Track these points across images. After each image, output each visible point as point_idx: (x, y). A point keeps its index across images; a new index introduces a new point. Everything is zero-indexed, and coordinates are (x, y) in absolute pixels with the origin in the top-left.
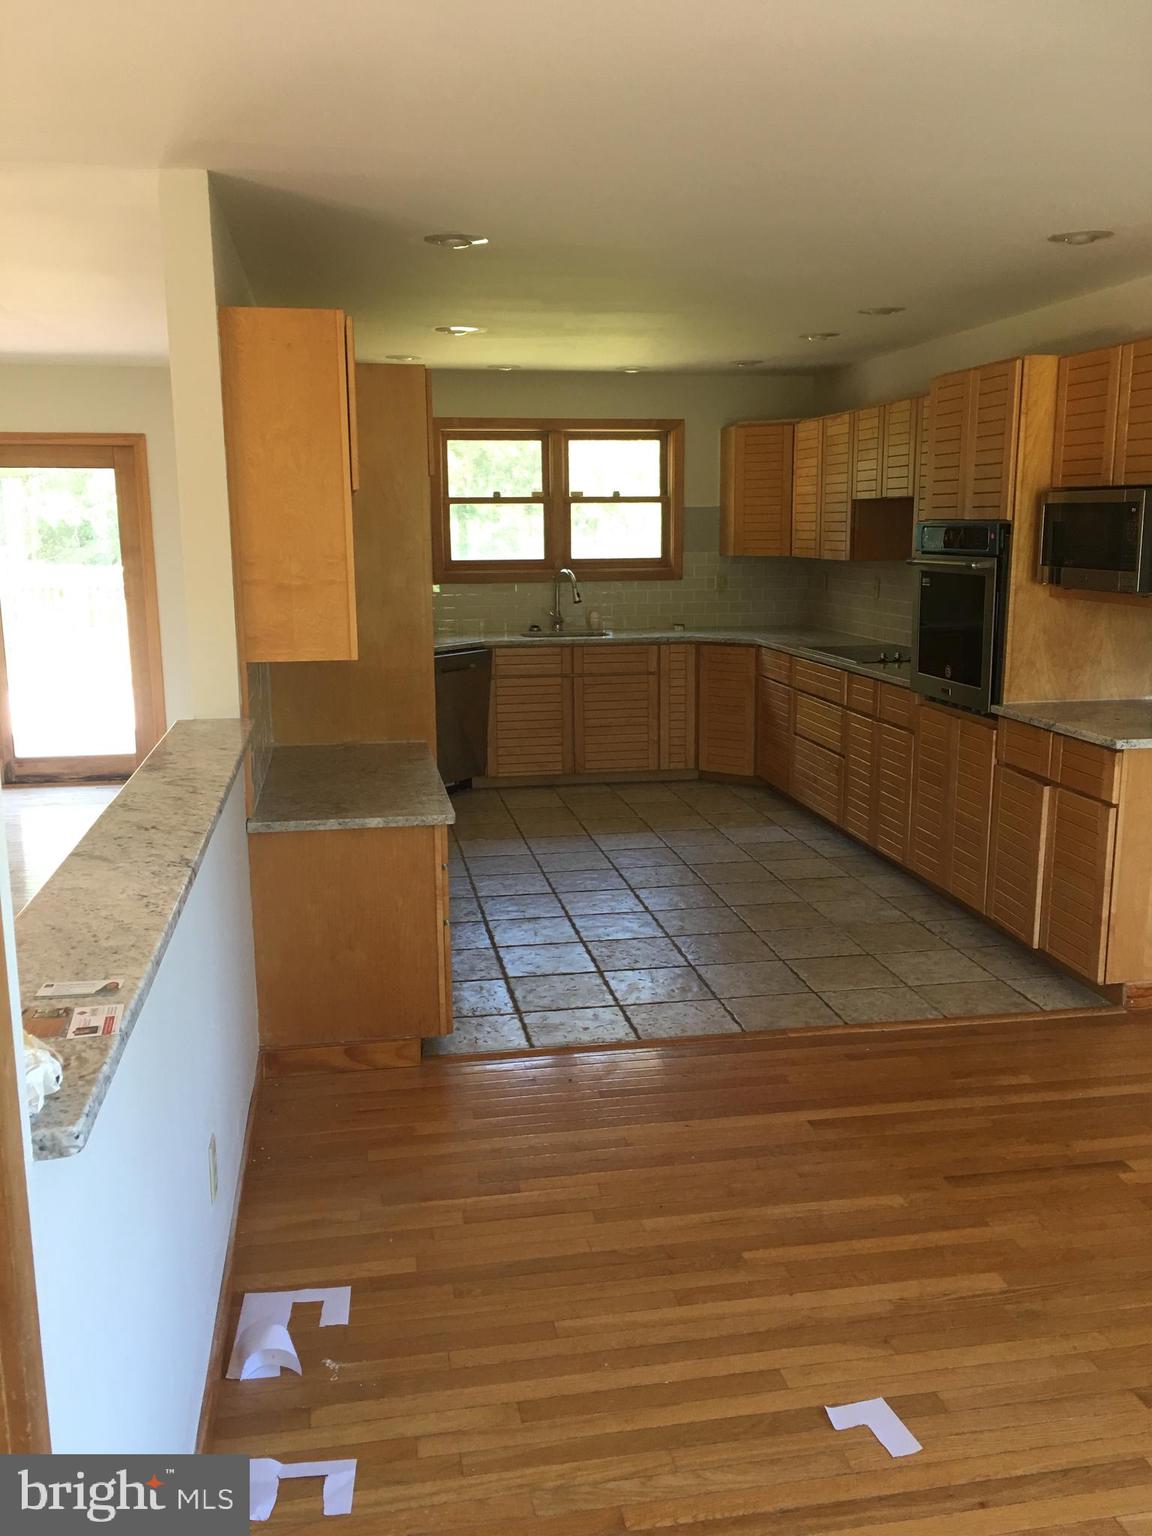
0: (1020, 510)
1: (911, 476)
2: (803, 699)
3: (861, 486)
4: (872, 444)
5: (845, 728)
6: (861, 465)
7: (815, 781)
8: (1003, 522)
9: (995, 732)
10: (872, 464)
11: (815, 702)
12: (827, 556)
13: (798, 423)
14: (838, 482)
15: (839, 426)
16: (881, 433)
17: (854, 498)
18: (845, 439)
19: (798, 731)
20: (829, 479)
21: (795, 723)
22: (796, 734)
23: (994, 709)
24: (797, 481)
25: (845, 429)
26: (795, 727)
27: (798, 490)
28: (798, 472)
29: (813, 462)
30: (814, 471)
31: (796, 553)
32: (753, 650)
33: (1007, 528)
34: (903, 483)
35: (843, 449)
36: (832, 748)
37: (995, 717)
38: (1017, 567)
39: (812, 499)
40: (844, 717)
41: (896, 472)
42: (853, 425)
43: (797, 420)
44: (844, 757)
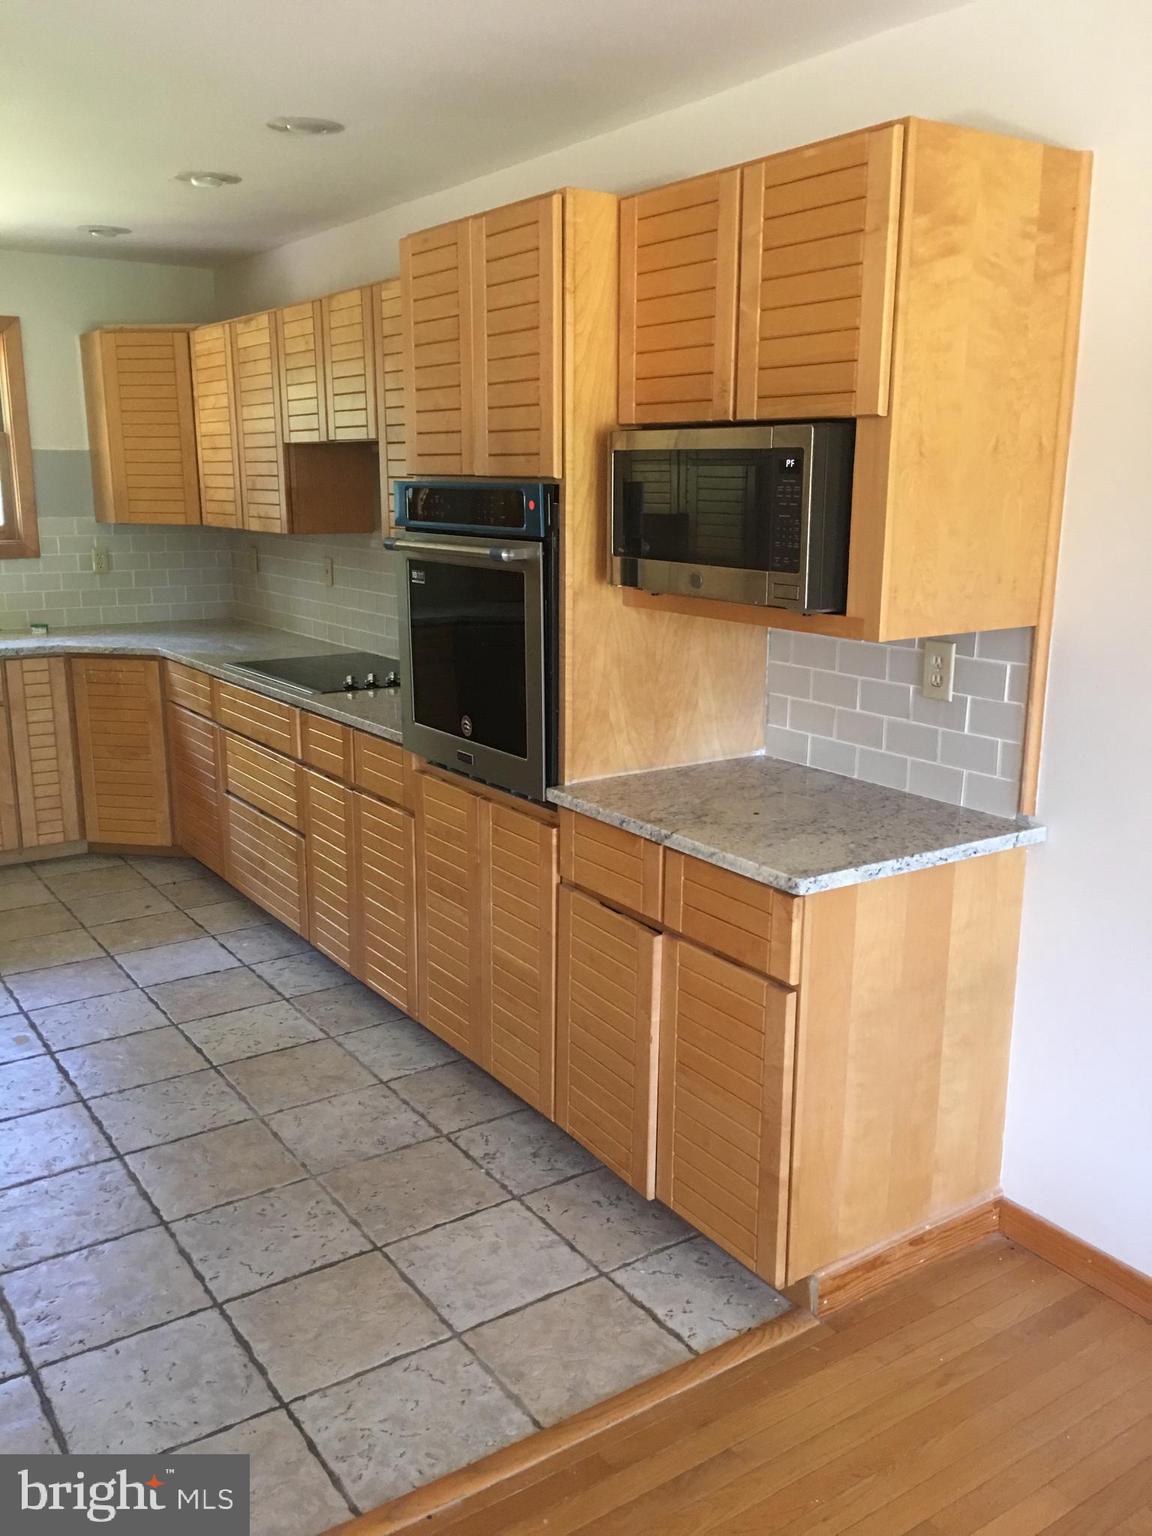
0: (574, 461)
1: (371, 408)
2: (233, 741)
3: (295, 423)
4: (309, 359)
5: (301, 791)
6: (294, 392)
7: (263, 864)
8: (546, 482)
9: (554, 831)
10: (309, 391)
11: (254, 748)
12: (254, 526)
13: (195, 329)
14: (260, 418)
15: (255, 334)
16: (319, 343)
17: (287, 441)
18: (265, 352)
19: (230, 789)
20: (246, 413)
21: (226, 778)
22: (228, 792)
23: (552, 795)
24: (201, 416)
25: (264, 337)
26: (227, 783)
27: (203, 428)
28: (201, 403)
29: (222, 386)
30: (224, 402)
31: (209, 520)
32: (155, 664)
33: (554, 492)
34: (359, 418)
35: (264, 366)
36: (283, 819)
37: (553, 807)
38: (574, 558)
39: (225, 441)
40: (299, 777)
41: (346, 402)
42: (276, 331)
43: (193, 325)
44: (303, 836)
